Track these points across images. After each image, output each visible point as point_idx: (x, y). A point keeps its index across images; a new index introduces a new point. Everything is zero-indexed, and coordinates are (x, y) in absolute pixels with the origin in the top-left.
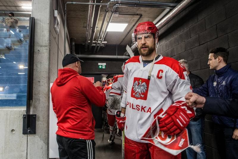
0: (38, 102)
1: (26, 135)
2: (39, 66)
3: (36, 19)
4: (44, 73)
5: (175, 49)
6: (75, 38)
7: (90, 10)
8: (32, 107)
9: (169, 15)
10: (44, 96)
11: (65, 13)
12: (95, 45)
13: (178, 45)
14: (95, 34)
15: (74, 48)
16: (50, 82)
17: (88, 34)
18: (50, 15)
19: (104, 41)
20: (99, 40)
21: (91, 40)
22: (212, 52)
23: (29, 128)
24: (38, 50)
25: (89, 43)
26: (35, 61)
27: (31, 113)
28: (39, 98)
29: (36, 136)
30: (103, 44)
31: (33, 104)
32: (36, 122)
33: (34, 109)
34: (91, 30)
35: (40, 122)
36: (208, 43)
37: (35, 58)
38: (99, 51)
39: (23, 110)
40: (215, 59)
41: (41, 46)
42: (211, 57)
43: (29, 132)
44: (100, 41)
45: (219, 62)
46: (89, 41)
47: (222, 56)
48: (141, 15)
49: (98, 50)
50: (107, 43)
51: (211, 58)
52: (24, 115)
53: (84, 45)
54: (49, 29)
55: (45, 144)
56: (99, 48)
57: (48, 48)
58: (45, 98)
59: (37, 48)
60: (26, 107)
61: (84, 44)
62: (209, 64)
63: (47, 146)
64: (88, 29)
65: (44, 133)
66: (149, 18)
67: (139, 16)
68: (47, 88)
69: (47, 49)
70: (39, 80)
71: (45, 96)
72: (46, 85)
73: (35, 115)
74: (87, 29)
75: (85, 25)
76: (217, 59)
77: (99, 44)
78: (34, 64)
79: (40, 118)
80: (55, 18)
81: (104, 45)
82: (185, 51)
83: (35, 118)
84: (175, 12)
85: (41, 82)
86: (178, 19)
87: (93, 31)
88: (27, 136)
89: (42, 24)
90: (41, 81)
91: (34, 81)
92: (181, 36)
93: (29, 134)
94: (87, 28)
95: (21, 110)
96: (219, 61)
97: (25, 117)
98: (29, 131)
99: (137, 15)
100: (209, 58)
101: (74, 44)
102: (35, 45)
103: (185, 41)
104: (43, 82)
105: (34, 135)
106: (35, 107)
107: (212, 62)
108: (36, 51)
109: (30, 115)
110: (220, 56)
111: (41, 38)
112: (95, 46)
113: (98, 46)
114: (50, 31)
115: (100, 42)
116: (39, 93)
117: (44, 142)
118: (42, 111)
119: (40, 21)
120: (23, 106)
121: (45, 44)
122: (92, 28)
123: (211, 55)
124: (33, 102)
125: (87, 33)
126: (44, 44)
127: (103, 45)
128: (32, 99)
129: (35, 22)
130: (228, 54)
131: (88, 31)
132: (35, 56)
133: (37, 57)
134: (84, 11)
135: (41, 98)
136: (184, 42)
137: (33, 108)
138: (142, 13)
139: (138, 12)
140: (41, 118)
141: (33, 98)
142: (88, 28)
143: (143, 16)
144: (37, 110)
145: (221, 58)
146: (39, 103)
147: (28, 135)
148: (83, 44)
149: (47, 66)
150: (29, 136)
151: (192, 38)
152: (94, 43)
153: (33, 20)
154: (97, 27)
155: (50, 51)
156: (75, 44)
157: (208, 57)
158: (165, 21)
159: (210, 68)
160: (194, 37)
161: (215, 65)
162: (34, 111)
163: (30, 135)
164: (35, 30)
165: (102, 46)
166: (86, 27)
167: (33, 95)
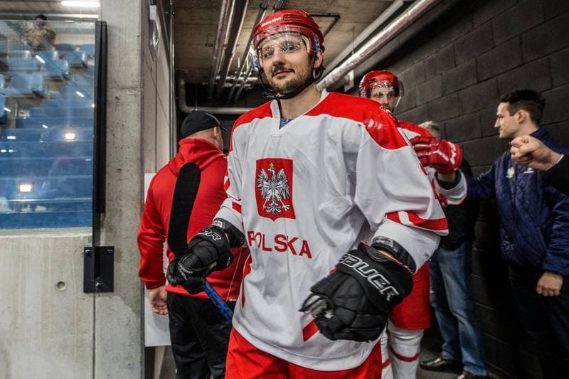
0: (117, 217)
1: (92, 295)
2: (118, 135)
3: (110, 27)
4: (131, 149)
5: (418, 93)
6: (186, 71)
7: (226, 6)
8: (104, 230)
9: (406, 15)
10: (133, 205)
11: (170, 13)
12: (230, 85)
13: (424, 84)
14: (232, 59)
15: (183, 92)
16: (145, 171)
17: (216, 60)
18: (142, 17)
19: (251, 76)
20: (241, 73)
21: (223, 73)
22: (504, 101)
23: (98, 278)
24: (117, 98)
25: (217, 81)
26: (108, 123)
27: (102, 243)
28: (120, 208)
29: (115, 297)
30: (248, 83)
31: (105, 222)
32: (115, 263)
33: (109, 234)
34: (223, 51)
35: (123, 264)
36: (501, 76)
37: (108, 115)
38: (238, 100)
39: (84, 238)
40: (512, 114)
41: (123, 88)
42: (503, 110)
43: (99, 286)
44: (243, 76)
45: (521, 123)
46: (218, 77)
47: (527, 110)
48: (337, 17)
49: (237, 97)
50: (257, 81)
51: (503, 114)
52: (86, 249)
53: (206, 85)
54: (140, 49)
55: (136, 313)
56: (239, 93)
57: (140, 93)
58: (133, 208)
59: (112, 93)
60: (91, 229)
61: (207, 83)
62: (499, 127)
63: (139, 320)
64: (218, 50)
65: (134, 288)
66: (356, 22)
67: (332, 19)
68: (138, 185)
69: (135, 95)
70: (120, 167)
71: (134, 203)
72: (136, 178)
73: (112, 248)
74: (214, 48)
75: (211, 40)
76: (516, 116)
77: (240, 82)
78: (108, 130)
79: (123, 254)
80: (151, 23)
81: (251, 86)
82: (442, 96)
83: (112, 254)
84: (419, 8)
85: (124, 173)
86: (424, 24)
87: (228, 54)
88: (94, 297)
89: (123, 36)
90: (125, 168)
91: (107, 169)
92: (431, 63)
93: (98, 292)
94: (216, 48)
95: (78, 236)
96: (521, 119)
97: (89, 253)
98: (97, 284)
99: (329, 15)
100: (499, 113)
101: (182, 83)
102: (110, 85)
103: (441, 74)
104: (128, 170)
105: (110, 294)
106: (111, 230)
107: (505, 122)
108: (111, 99)
109: (99, 247)
110: (524, 109)
111: (123, 68)
112: (229, 89)
113: (237, 89)
114: (143, 54)
115: (242, 78)
116: (119, 198)
117: (134, 311)
118: (127, 238)
119: (120, 30)
120: (81, 226)
121: (132, 82)
122: (225, 48)
123: (502, 107)
124: (107, 218)
125: (215, 58)
126: (129, 84)
127: (249, 85)
128: (104, 211)
129: (108, 32)
130: (544, 105)
131: (218, 54)
132: (108, 110)
133: (113, 114)
134: (210, 8)
135: (124, 209)
136: (440, 76)
137: (107, 231)
138: (341, 11)
139: (332, 10)
140: (125, 256)
141: (107, 208)
142: (219, 47)
143: (340, 20)
144: (114, 236)
145: (525, 114)
146: (121, 220)
147: (97, 295)
148: (204, 84)
149: (137, 135)
150: (99, 296)
151: (459, 67)
152: (228, 81)
153: (104, 27)
154: (237, 45)
155: (143, 98)
156: (186, 84)
157: (497, 111)
158: (395, 28)
159: (501, 136)
160: (463, 64)
161: (512, 128)
162: (107, 239)
163: (101, 294)
164: (109, 49)
165: (246, 87)
166: (213, 45)
167: (107, 201)
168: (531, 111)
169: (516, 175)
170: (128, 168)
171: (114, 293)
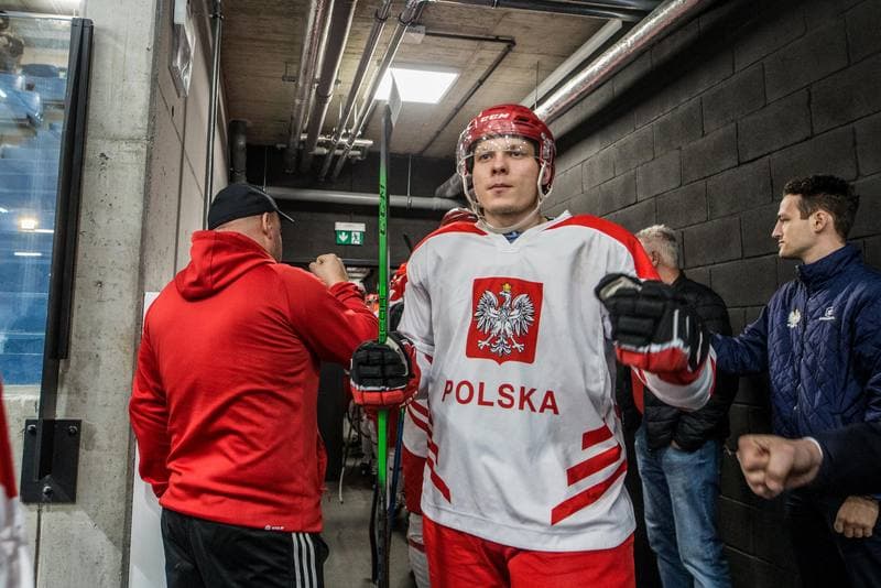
0: (89, 369)
1: (35, 507)
2: (101, 219)
3: (98, 30)
4: (123, 248)
5: (640, 178)
6: (249, 123)
7: (317, 11)
8: (65, 390)
9: (623, 45)
10: (120, 347)
11: (215, 16)
12: (325, 151)
13: (653, 163)
14: (327, 105)
15: (242, 158)
16: (147, 287)
17: (300, 106)
18: (158, 17)
19: (361, 137)
20: (344, 131)
21: (312, 130)
22: (793, 191)
23: (48, 477)
24: (103, 155)
25: (303, 142)
26: (84, 200)
27: (60, 414)
28: (98, 352)
29: (77, 513)
30: (356, 148)
31: (67, 375)
32: (82, 451)
33: (73, 397)
34: (314, 91)
35: (95, 453)
36: (775, 155)
37: (86, 184)
38: (339, 176)
39: (28, 402)
40: (805, 216)
41: (115, 139)
42: (788, 209)
43: (48, 492)
44: (345, 136)
45: (818, 232)
46: (304, 137)
47: (830, 210)
48: (511, 43)
49: (336, 173)
50: (371, 147)
52: (28, 422)
53: (282, 148)
54: (150, 71)
55: (115, 544)
56: (340, 165)
57: (145, 150)
58: (120, 353)
59: (95, 146)
60: (38, 388)
61: (284, 146)
62: (778, 237)
63: (120, 555)
64: (303, 88)
65: (113, 498)
66: (542, 54)
67: (503, 46)
68: (132, 312)
69: (137, 153)
70: (100, 279)
71: (123, 343)
72: (129, 299)
73: (78, 423)
74: (297, 86)
75: (293, 70)
76: (812, 219)
77: (341, 147)
78: (83, 212)
79: (96, 435)
80: (176, 30)
81: (362, 156)
82: (681, 185)
83: (76, 434)
84: (645, 34)
85: (107, 287)
86: (655, 61)
87: (322, 97)
88: (39, 511)
89: (120, 47)
90: (109, 280)
91: (78, 281)
92: (665, 128)
93: (47, 502)
94: (301, 84)
95: (16, 398)
96: (820, 226)
97: (33, 432)
98: (46, 488)
99: (497, 39)
101: (242, 142)
102: (92, 131)
103: (680, 148)
104: (115, 285)
105: (69, 506)
106: (77, 389)
108: (91, 157)
109: (54, 422)
110: (825, 208)
111: (118, 104)
112: (323, 157)
113: (337, 157)
114: (155, 81)
115: (345, 141)
116: (96, 333)
117: (110, 539)
118: (105, 406)
119: (116, 38)
120: (28, 383)
121: (134, 129)
122: (316, 85)
123: (788, 203)
124: (72, 368)
125: (297, 101)
126: (126, 132)
127: (359, 153)
128: (66, 356)
129: (95, 40)
131: (303, 93)
132: (85, 176)
133: (95, 184)
134: (290, 15)
135: (103, 354)
136: (678, 152)
137: (69, 393)
138: (517, 34)
139: (501, 31)
140: (102, 438)
141: (73, 350)
142: (305, 83)
143: (515, 48)
144: (84, 402)
145: (827, 218)
146: (97, 373)
147: (44, 507)
148: (279, 146)
149: (135, 223)
150: (48, 511)
151: (708, 137)
152: (321, 144)
153: (87, 31)
154: (338, 82)
155: (149, 159)
156: (247, 145)
157: (778, 209)
158: (605, 66)
159: (781, 252)
160: (716, 131)
161: (803, 240)
162: (71, 407)
163: (51, 507)
164: (94, 70)
165: (353, 156)
166: (294, 79)
167: (73, 339)
168: (837, 213)
169: (804, 322)
170: (116, 281)
171: (78, 505)
